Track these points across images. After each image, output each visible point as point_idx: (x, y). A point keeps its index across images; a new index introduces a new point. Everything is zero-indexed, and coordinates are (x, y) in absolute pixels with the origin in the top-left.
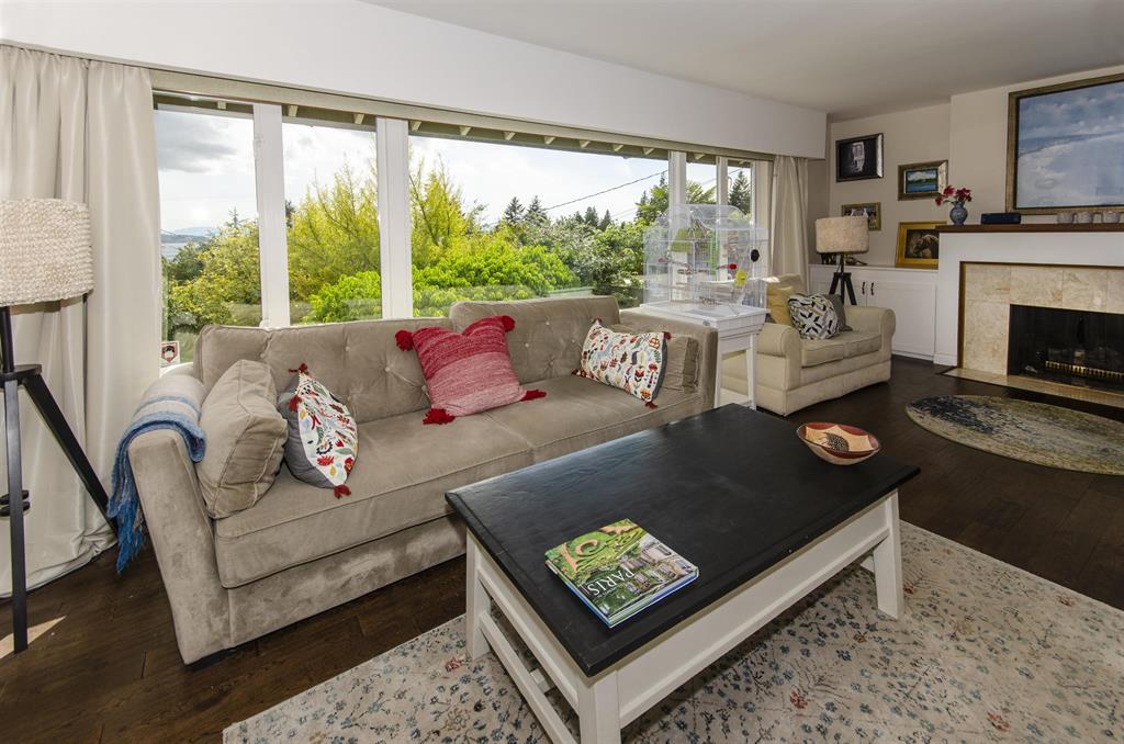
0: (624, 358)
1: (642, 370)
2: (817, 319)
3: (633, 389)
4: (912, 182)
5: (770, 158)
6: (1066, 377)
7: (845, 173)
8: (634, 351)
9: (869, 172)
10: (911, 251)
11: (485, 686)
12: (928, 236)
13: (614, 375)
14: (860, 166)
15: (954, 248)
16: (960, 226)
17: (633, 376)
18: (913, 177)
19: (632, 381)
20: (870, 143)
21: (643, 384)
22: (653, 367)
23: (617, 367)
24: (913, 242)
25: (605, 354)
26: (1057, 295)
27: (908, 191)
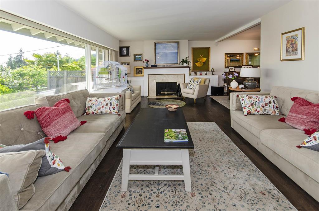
0: (107, 105)
1: (114, 106)
2: (130, 89)
3: (113, 113)
4: (137, 58)
5: (108, 49)
6: (164, 95)
7: (121, 55)
8: (110, 102)
9: (128, 54)
10: (137, 73)
11: (137, 192)
12: (140, 70)
13: (104, 110)
14: (125, 53)
15: (146, 72)
16: (147, 67)
17: (112, 109)
18: (137, 57)
19: (112, 110)
20: (128, 48)
21: (116, 110)
22: (117, 105)
23: (105, 108)
24: (137, 71)
25: (98, 105)
26: (163, 80)
27: (136, 60)
